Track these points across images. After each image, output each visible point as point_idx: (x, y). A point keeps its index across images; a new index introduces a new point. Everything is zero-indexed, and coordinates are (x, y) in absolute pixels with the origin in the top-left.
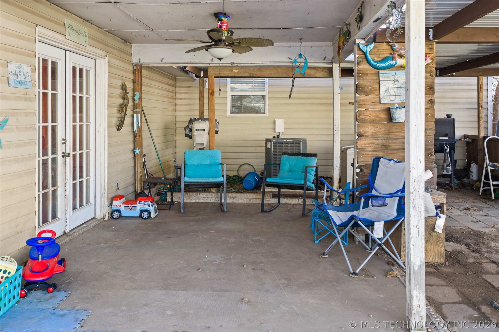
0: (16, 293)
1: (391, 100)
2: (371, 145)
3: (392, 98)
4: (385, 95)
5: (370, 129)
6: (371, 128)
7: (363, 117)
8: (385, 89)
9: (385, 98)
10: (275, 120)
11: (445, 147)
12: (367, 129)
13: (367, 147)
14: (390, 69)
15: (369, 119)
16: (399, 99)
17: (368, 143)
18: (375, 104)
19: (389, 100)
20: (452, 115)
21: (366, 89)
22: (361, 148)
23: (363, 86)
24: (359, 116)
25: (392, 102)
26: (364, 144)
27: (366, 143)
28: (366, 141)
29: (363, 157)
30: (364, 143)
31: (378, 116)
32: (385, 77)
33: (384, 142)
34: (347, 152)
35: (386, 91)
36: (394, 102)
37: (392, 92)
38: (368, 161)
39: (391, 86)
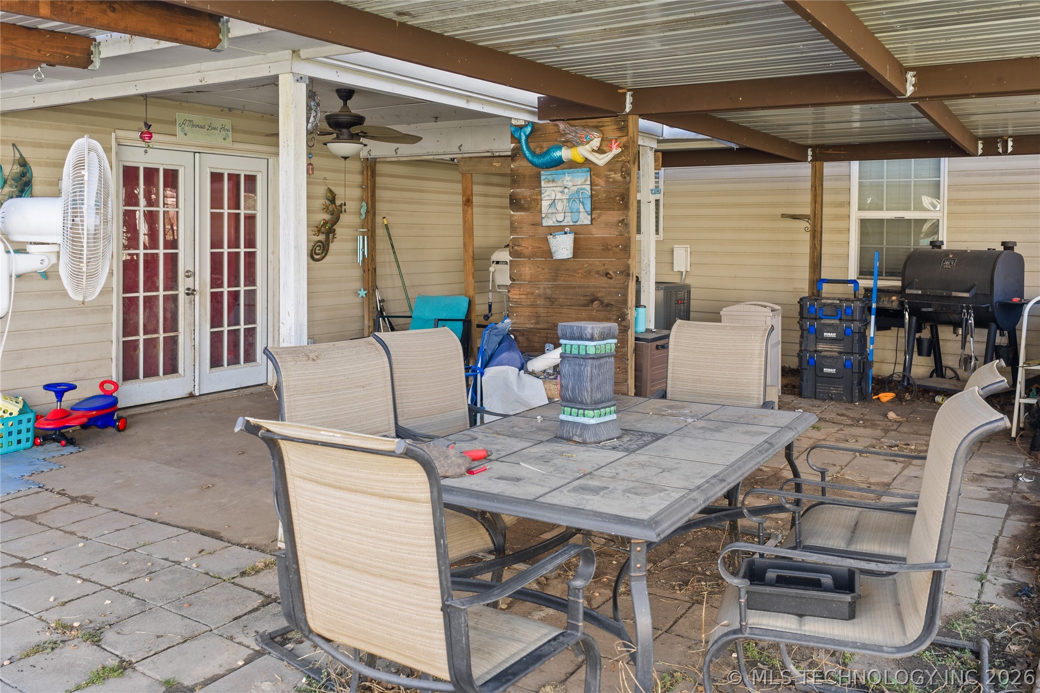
0: (23, 437)
1: (557, 221)
2: (529, 296)
3: (560, 217)
4: (550, 211)
5: (527, 269)
6: (530, 268)
7: (519, 249)
8: (550, 202)
9: (549, 216)
10: (675, 246)
11: (964, 315)
12: (524, 269)
13: (524, 300)
14: (559, 167)
15: (526, 252)
16: (570, 218)
17: (525, 293)
18: (536, 226)
19: (555, 220)
20: (1015, 244)
21: (522, 202)
22: (515, 300)
23: (518, 197)
24: (513, 247)
25: (559, 224)
26: (520, 294)
27: (522, 292)
28: (522, 289)
29: (517, 316)
30: (518, 292)
31: (540, 248)
32: (549, 181)
33: (549, 291)
34: (722, 313)
35: (550, 205)
36: (562, 224)
37: (560, 206)
38: (524, 324)
39: (559, 196)
